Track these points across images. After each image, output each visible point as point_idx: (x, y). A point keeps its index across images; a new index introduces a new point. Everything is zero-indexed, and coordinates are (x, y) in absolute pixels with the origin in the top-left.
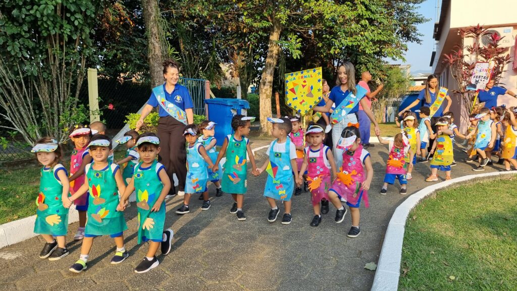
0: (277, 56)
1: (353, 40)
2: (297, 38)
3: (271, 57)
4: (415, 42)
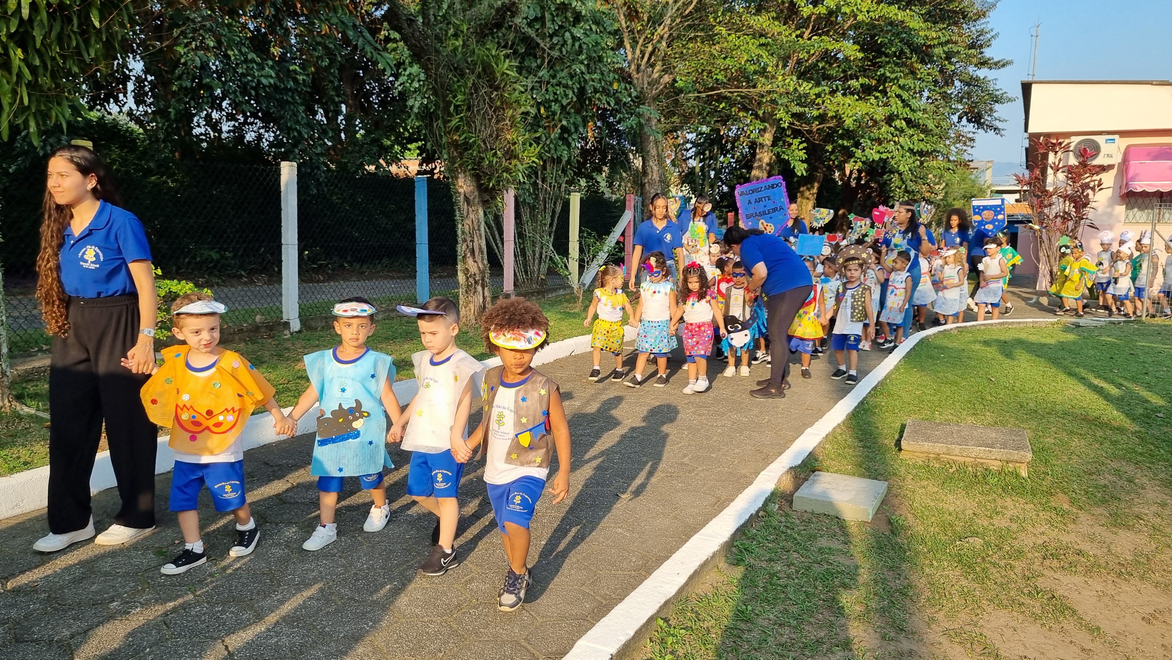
0: (768, 168)
1: (882, 150)
2: (801, 143)
3: (760, 167)
4: (992, 133)
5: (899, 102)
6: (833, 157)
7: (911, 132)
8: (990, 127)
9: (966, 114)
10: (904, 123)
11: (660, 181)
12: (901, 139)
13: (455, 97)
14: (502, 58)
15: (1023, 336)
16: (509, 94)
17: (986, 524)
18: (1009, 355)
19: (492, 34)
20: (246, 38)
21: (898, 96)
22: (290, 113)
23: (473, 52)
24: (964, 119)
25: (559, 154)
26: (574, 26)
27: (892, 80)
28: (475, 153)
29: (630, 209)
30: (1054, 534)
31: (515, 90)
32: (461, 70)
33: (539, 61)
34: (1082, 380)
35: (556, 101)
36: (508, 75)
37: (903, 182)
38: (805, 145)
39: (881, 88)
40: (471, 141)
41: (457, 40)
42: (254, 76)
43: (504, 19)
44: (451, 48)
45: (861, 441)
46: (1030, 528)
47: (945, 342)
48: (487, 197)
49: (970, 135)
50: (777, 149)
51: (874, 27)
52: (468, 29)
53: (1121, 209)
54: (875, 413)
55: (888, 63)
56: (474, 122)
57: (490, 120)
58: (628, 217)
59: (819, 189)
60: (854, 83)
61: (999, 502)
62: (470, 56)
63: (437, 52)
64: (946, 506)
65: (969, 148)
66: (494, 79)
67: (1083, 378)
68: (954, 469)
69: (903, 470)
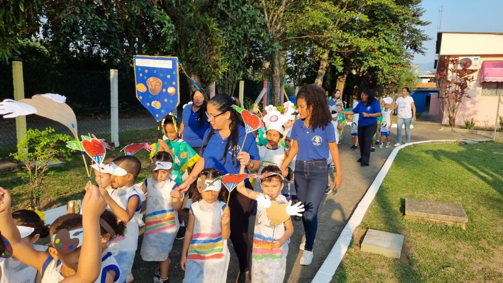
0: (326, 69)
1: (376, 62)
2: (340, 58)
3: (322, 69)
4: (420, 54)
5: (384, 41)
6: (354, 64)
7: (389, 54)
8: (420, 51)
9: (410, 45)
10: (386, 50)
11: (280, 76)
12: (385, 58)
13: (190, 40)
14: (212, 22)
15: (443, 148)
16: (215, 39)
17: (453, 258)
18: (439, 159)
19: (207, 10)
20: (94, 9)
21: (384, 38)
22: (113, 42)
23: (199, 19)
24: (409, 47)
25: (235, 63)
26: (242, 6)
27: (381, 31)
28: (199, 66)
29: (265, 87)
30: (486, 263)
31: (218, 36)
32: (193, 27)
33: (226, 22)
34: (475, 173)
35: (234, 40)
36: (214, 30)
37: (384, 75)
38: (342, 59)
39: (376, 34)
40: (198, 60)
41: (191, 13)
42: (97, 26)
43: (213, 4)
44: (189, 17)
45: (384, 208)
46: (474, 260)
47: (410, 152)
48: (205, 86)
49: (412, 54)
50: (330, 61)
51: (374, 7)
52: (196, 8)
53: (480, 89)
54: (387, 192)
55: (380, 23)
56: (199, 52)
57: (206, 50)
58: (264, 91)
59: (347, 78)
60: (365, 32)
61: (456, 244)
62: (197, 21)
63: (182, 19)
64: (432, 247)
65: (411, 60)
66: (209, 32)
67: (475, 172)
68: (431, 225)
69: (407, 225)
